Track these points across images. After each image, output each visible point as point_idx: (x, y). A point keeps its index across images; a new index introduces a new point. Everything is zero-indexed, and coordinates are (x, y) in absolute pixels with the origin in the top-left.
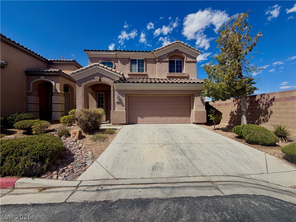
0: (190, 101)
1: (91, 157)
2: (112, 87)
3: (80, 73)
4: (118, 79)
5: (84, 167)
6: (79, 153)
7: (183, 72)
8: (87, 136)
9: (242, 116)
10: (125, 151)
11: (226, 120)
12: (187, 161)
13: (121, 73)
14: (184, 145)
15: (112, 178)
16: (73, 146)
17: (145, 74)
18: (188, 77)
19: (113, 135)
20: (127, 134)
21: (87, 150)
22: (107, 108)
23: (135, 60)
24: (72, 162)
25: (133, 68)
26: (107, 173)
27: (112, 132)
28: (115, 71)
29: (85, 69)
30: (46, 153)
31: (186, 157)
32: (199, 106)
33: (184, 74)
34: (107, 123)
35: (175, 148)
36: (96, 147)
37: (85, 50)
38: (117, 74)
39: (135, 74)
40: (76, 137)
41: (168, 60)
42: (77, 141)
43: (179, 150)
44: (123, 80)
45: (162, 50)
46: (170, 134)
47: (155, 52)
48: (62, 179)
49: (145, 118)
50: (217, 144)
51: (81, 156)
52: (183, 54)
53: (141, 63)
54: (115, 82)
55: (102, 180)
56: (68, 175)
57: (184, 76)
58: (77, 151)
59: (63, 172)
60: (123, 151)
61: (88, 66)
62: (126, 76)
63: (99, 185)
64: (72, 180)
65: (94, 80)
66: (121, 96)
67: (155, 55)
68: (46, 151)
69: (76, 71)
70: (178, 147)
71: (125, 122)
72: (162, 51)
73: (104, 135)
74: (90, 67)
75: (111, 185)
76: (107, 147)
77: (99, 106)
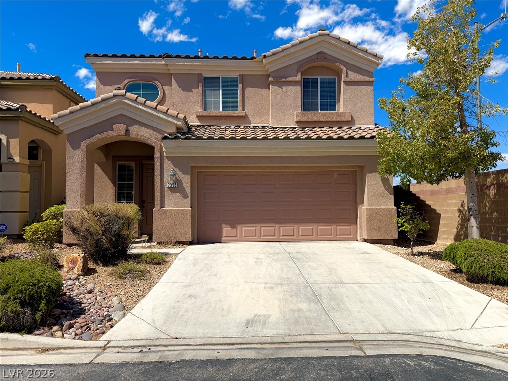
0: (356, 184)
1: (120, 305)
2: (156, 150)
3: (77, 116)
4: (173, 130)
5: (108, 322)
6: (92, 299)
7: (338, 110)
8: (100, 269)
9: (469, 220)
10: (190, 296)
11: (449, 233)
12: (320, 312)
13: (181, 116)
14: (322, 285)
15: (166, 337)
16: (74, 289)
17: (241, 114)
18: (350, 123)
19: (162, 266)
20: (195, 265)
21: (108, 295)
22: (143, 202)
23: (214, 78)
24: (82, 314)
25: (211, 99)
26: (156, 330)
27: (159, 261)
28: (165, 111)
29: (90, 106)
30: (39, 290)
31: (321, 306)
32: (376, 196)
33: (340, 114)
34: (144, 241)
35: (300, 291)
36: (126, 290)
37: (87, 55)
38: (170, 119)
39: (214, 114)
40: (76, 270)
41: (298, 78)
42: (79, 279)
43: (309, 295)
44: (186, 132)
45: (283, 54)
46: (298, 264)
47: (266, 58)
48: (73, 338)
49: (239, 227)
50: (400, 283)
51: (96, 304)
52: (338, 64)
53: (231, 86)
54: (165, 138)
55: (147, 340)
56: (82, 334)
57: (339, 119)
58: (87, 297)
59: (71, 328)
60: (187, 296)
61: (99, 99)
62: (193, 121)
63: (144, 346)
64: (91, 339)
65: (111, 133)
66: (179, 173)
67: (267, 67)
68: (39, 288)
69: (67, 111)
70: (309, 289)
71: (190, 237)
72: (283, 57)
73: (141, 267)
74: (103, 100)
75: (167, 346)
76: (150, 289)
77: (122, 198)
